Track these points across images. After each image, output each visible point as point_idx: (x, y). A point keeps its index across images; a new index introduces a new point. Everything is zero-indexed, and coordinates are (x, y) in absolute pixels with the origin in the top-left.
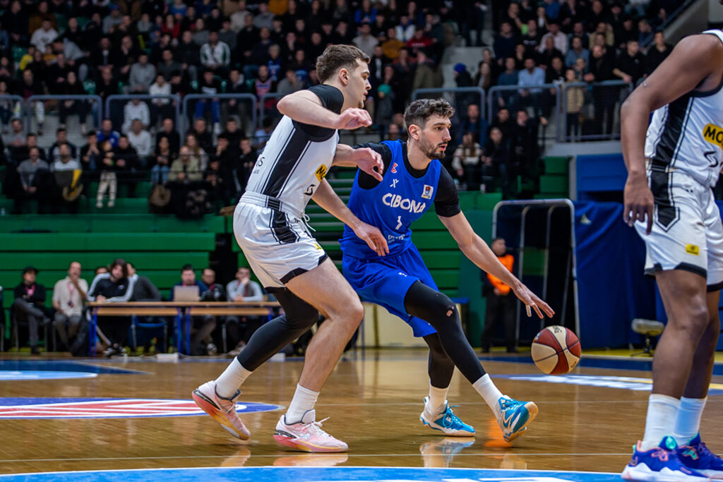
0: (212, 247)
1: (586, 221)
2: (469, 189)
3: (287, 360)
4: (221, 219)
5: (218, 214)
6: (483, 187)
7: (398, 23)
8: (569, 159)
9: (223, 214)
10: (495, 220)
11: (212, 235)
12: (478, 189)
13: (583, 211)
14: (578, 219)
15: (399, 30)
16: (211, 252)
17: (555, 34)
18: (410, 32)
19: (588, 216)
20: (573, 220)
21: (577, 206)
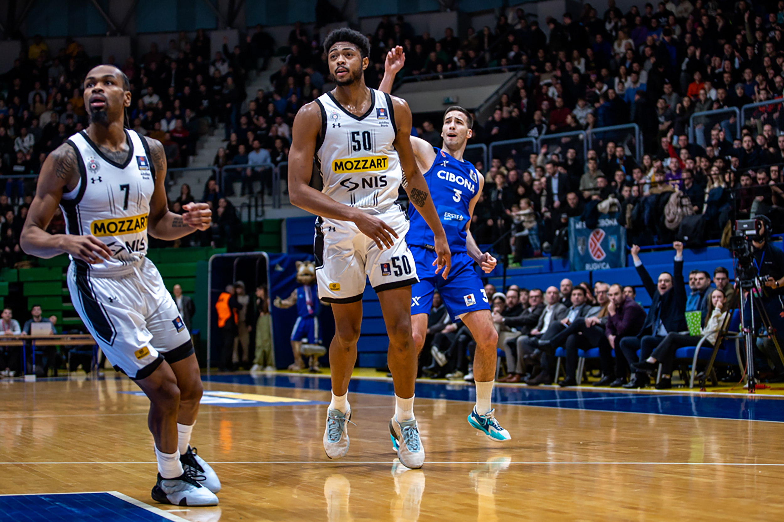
0: (6, 293)
1: (280, 269)
2: (203, 245)
3: (37, 381)
4: (15, 271)
5: (12, 267)
6: (212, 243)
7: (164, 117)
8: (281, 221)
9: (16, 267)
10: (210, 269)
11: (6, 284)
12: (210, 245)
13: (276, 261)
14: (273, 267)
15: (164, 123)
16: (5, 297)
17: (280, 125)
18: (173, 125)
19: (281, 264)
20: (268, 268)
21: (271, 258)
